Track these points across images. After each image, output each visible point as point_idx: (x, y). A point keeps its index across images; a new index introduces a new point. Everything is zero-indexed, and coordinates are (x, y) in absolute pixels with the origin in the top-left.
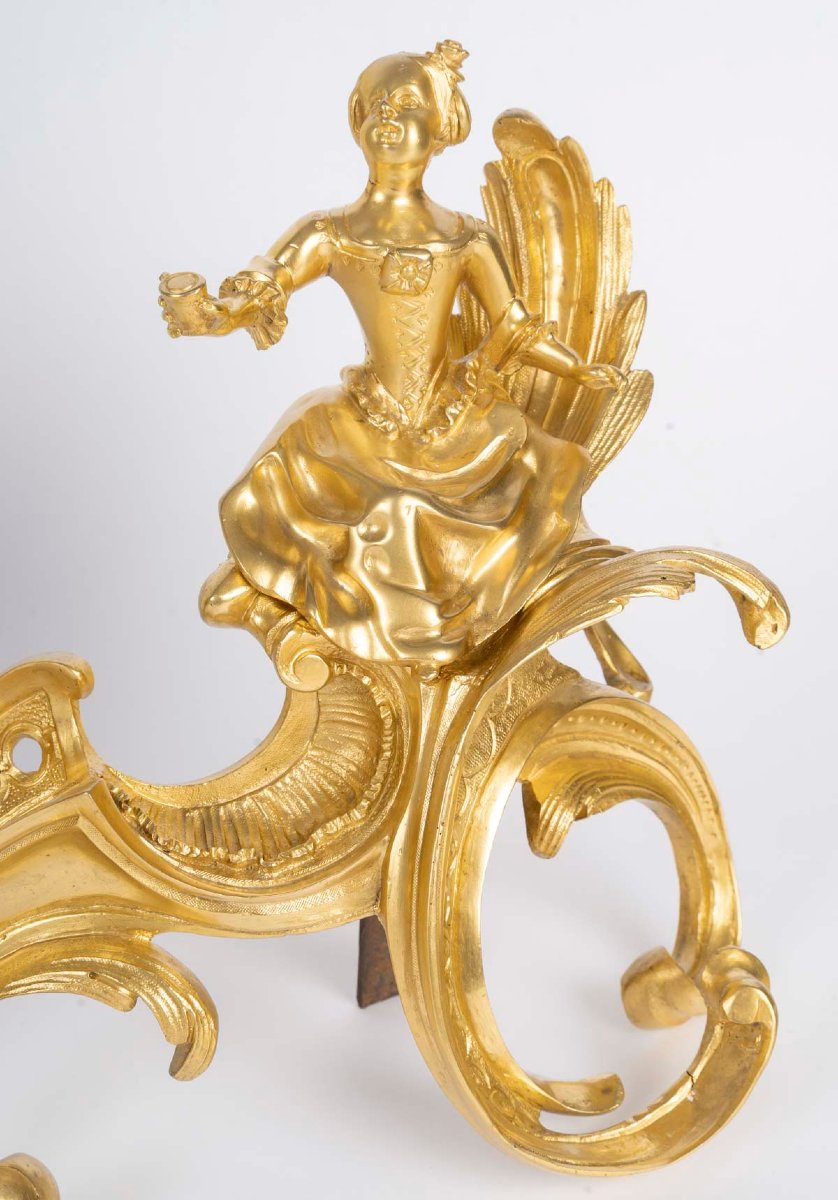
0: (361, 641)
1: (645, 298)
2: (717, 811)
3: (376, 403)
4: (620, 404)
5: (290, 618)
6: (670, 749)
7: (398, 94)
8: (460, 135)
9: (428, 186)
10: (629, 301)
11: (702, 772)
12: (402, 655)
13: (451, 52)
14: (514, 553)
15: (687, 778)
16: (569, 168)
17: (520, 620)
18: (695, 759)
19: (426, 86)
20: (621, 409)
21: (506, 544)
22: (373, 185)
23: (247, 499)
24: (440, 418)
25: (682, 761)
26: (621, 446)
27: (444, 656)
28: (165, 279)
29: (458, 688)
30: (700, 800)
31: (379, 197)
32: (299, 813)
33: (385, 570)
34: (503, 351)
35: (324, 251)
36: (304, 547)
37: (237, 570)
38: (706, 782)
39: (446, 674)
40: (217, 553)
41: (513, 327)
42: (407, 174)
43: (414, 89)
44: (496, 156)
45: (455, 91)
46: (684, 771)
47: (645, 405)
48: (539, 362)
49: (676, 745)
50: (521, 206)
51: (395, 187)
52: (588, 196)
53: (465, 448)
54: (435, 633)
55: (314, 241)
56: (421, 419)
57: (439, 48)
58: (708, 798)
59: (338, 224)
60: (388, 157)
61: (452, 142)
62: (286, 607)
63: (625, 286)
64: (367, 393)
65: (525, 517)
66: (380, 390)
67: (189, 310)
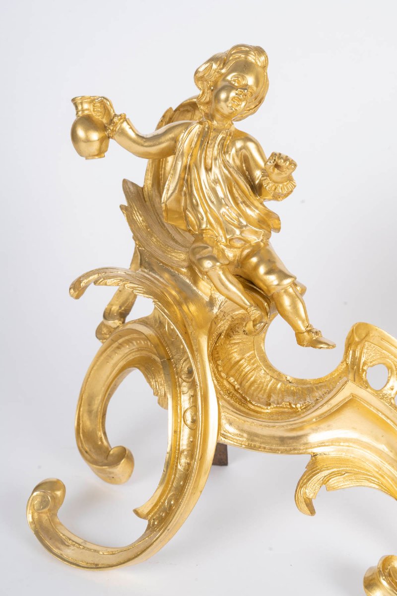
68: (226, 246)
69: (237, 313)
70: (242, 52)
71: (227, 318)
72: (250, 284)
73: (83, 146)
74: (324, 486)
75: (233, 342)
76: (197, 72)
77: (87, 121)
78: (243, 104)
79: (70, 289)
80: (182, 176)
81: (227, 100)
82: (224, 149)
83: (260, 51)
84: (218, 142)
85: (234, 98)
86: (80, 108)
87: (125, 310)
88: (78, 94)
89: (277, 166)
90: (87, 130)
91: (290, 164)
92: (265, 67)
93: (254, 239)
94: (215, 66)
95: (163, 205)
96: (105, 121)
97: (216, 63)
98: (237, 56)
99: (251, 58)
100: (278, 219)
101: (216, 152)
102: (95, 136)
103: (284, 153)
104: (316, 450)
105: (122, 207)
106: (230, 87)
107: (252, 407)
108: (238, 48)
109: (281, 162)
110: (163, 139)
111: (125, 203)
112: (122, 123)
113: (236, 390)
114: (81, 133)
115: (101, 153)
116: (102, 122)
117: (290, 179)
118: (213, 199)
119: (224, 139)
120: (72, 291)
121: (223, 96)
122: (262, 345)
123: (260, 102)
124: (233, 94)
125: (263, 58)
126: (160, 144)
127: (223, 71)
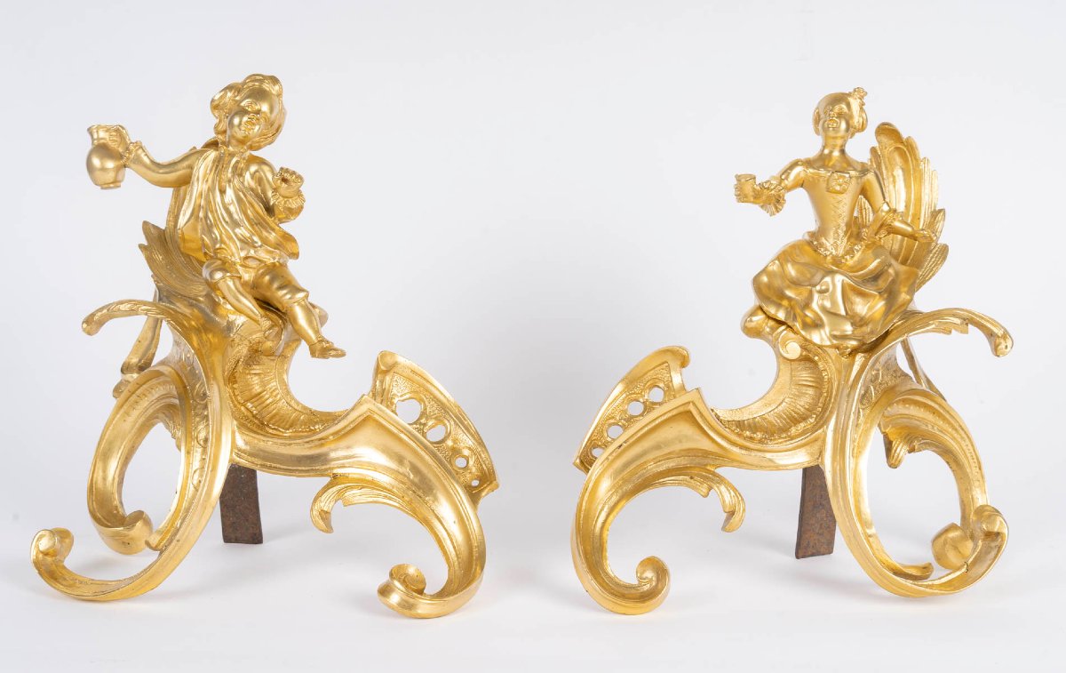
0: (817, 337)
1: (944, 214)
2: (980, 469)
3: (821, 245)
4: (932, 258)
5: (783, 327)
6: (956, 430)
7: (837, 109)
8: (862, 128)
9: (847, 150)
10: (936, 214)
11: (972, 445)
12: (835, 342)
13: (860, 93)
14: (884, 308)
15: (965, 448)
16: (909, 152)
17: (887, 333)
18: (968, 437)
19: (849, 105)
20: (933, 260)
21: (880, 305)
22: (824, 147)
23: (765, 279)
24: (850, 252)
25: (962, 438)
26: (933, 275)
27: (854, 343)
28: (738, 178)
29: (860, 358)
30: (971, 461)
31: (826, 151)
32: (781, 425)
33: (828, 304)
34: (879, 225)
35: (802, 175)
36: (790, 299)
37: (761, 308)
38: (974, 451)
39: (854, 352)
40: (752, 300)
41: (884, 214)
42: (839, 142)
43: (844, 106)
44: (876, 144)
45: (861, 108)
46: (963, 444)
47: (945, 259)
48: (896, 231)
49: (960, 428)
50: (886, 168)
51: (834, 147)
52: (918, 165)
53: (861, 265)
54: (850, 333)
55: (798, 169)
56: (841, 252)
57: (855, 91)
58: (975, 460)
59: (808, 163)
60: (831, 133)
61: (859, 131)
62: (781, 323)
63: (935, 206)
64: (817, 240)
65: (890, 295)
66: (823, 240)
67: (748, 189)
68: (242, 266)
69: (254, 337)
70: (257, 81)
71: (245, 342)
72: (266, 304)
73: (98, 173)
74: (340, 502)
75: (253, 372)
76: (213, 101)
77: (102, 149)
78: (257, 127)
79: (83, 322)
80: (198, 202)
81: (240, 124)
82: (238, 172)
83: (274, 80)
84: (232, 165)
85: (247, 122)
86: (95, 136)
87: (145, 363)
88: (95, 123)
89: (284, 180)
90: (102, 158)
91: (296, 177)
92: (279, 95)
93: (269, 260)
94: (229, 94)
95: (179, 231)
96: (121, 150)
97: (231, 91)
98: (250, 84)
99: (266, 86)
100: (295, 241)
101: (229, 175)
102: (110, 164)
103: (292, 168)
104: (335, 471)
105: (141, 246)
106: (243, 112)
107: (271, 431)
108: (253, 78)
109: (287, 176)
110: (180, 166)
111: (145, 243)
112: (137, 150)
113: (254, 416)
114: (96, 162)
115: (116, 183)
116: (118, 151)
117: (299, 194)
118: (227, 219)
119: (237, 162)
120: (85, 325)
121: (236, 121)
122: (285, 377)
123: (278, 130)
124: (245, 119)
125: (277, 87)
126: (176, 171)
127: (238, 98)
